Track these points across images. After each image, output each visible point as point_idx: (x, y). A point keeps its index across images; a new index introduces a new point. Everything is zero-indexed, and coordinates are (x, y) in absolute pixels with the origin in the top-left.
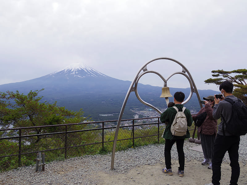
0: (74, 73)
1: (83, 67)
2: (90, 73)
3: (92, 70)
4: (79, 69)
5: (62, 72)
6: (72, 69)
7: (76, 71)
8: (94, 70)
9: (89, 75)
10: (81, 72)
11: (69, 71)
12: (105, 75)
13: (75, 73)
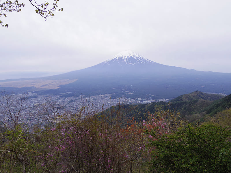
0: (125, 60)
1: (132, 55)
2: (139, 60)
3: (140, 57)
4: (129, 57)
5: (115, 59)
6: (122, 57)
7: (126, 59)
8: (141, 57)
9: (139, 62)
10: (131, 59)
11: (121, 59)
12: (152, 61)
13: (127, 61)
